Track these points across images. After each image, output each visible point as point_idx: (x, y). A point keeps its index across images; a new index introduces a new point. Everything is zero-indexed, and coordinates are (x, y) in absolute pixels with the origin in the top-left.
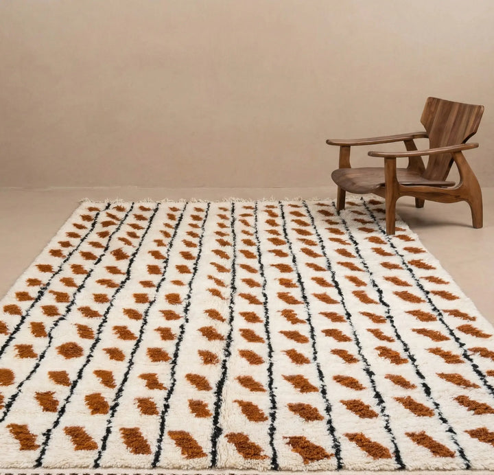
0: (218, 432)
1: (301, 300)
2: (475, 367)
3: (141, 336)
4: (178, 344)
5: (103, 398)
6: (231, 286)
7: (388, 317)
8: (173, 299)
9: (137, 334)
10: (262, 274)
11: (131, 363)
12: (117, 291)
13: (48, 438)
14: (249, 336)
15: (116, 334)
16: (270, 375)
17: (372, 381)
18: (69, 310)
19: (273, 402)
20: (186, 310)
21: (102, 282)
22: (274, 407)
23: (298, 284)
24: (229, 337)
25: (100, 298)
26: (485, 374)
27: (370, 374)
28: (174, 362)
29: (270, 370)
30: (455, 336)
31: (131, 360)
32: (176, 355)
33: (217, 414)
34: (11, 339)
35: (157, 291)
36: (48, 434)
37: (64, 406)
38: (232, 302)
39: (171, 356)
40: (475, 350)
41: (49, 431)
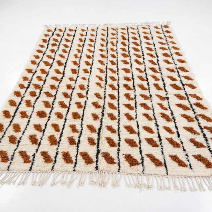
0: (98, 151)
1: (132, 88)
2: (199, 124)
3: (69, 106)
4: (84, 110)
5: (55, 137)
6: (105, 80)
7: (166, 98)
8: (82, 87)
9: (68, 105)
10: (118, 74)
11: (66, 120)
12: (60, 83)
13: (34, 157)
14: (111, 106)
15: (60, 105)
16: (119, 126)
17: (158, 129)
18: (40, 94)
19: (119, 138)
20: (87, 93)
21: (53, 78)
22: (120, 140)
23: (132, 80)
24: (104, 107)
25: (53, 87)
26: (203, 128)
27: (157, 126)
28: (82, 119)
29: (119, 123)
30: (192, 108)
31: (66, 118)
32: (83, 116)
33: (98, 143)
34: (18, 108)
35: (76, 83)
36: (34, 156)
37: (41, 141)
38: (105, 89)
39: (81, 116)
40: (200, 115)
41: (35, 154)
